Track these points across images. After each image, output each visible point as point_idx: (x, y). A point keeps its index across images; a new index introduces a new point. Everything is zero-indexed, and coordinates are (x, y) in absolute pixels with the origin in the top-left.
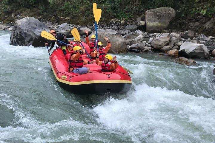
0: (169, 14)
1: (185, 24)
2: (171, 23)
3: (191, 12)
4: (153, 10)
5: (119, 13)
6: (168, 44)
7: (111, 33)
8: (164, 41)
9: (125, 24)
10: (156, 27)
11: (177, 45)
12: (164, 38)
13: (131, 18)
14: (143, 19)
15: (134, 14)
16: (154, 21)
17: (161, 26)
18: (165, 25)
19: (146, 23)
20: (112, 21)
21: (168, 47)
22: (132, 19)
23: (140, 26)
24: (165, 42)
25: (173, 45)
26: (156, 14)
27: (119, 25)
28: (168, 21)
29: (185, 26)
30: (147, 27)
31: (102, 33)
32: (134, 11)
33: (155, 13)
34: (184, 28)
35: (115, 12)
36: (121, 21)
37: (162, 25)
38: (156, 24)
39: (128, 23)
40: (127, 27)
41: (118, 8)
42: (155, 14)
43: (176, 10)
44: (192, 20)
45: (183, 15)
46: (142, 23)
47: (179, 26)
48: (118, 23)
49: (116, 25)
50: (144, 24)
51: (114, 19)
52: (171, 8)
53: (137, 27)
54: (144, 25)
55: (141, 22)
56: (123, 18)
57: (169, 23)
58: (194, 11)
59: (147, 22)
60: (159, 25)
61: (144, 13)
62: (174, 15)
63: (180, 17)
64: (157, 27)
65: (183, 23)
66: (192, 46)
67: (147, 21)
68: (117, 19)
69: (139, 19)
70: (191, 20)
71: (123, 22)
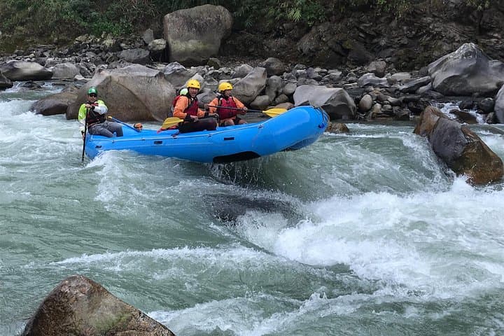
0: (218, 19)
1: (255, 43)
2: (224, 41)
3: (266, 16)
4: (181, 12)
5: (93, 20)
6: (263, 93)
7: (144, 74)
8: (256, 86)
9: (117, 48)
10: (194, 52)
11: (282, 93)
13: (128, 33)
14: (159, 35)
15: (135, 22)
16: (188, 39)
17: (205, 50)
18: (214, 48)
19: (167, 44)
20: (80, 42)
22: (130, 36)
23: (154, 52)
24: (260, 87)
26: (189, 23)
27: (101, 51)
28: (218, 38)
29: (257, 47)
30: (172, 53)
32: (133, 15)
33: (187, 19)
34: (253, 52)
35: (84, 19)
36: (102, 40)
37: (207, 46)
38: (192, 45)
39: (123, 45)
40: (123, 53)
41: (90, 7)
42: (187, 22)
43: (231, 11)
44: (270, 32)
45: (248, 23)
46: (160, 43)
47: (242, 48)
48: (98, 45)
49: (93, 51)
50: (165, 47)
51: (84, 37)
52: (220, 8)
53: (148, 53)
54: (164, 50)
55: (156, 41)
56: (107, 34)
57: (220, 41)
58: (272, 12)
59: (170, 42)
60: (201, 47)
61: (162, 21)
62: (230, 22)
63: (243, 27)
64: (197, 53)
65: (251, 40)
67: (170, 40)
68: (93, 36)
69: (147, 35)
70: (267, 34)
71: (109, 42)
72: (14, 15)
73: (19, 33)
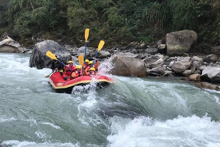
0: (191, 37)
1: (208, 47)
2: (192, 46)
3: (214, 36)
4: (173, 33)
5: (138, 36)
6: (189, 69)
7: (130, 56)
8: (185, 65)
9: (145, 47)
10: (177, 50)
11: (199, 69)
12: (186, 62)
13: (151, 41)
14: (164, 42)
15: (154, 37)
16: (175, 44)
17: (183, 50)
18: (187, 49)
19: (166, 46)
20: (132, 44)
21: (190, 71)
22: (152, 43)
23: (160, 49)
24: (187, 66)
25: (195, 70)
26: (177, 37)
27: (139, 49)
28: (189, 44)
29: (208, 49)
30: (168, 51)
31: (121, 56)
32: (154, 34)
33: (176, 36)
34: (206, 51)
35: (135, 35)
36: (140, 44)
37: (184, 48)
38: (177, 47)
39: (148, 46)
40: (147, 50)
41: (138, 31)
42: (176, 37)
43: (198, 32)
44: (215, 43)
45: (205, 38)
46: (163, 46)
47: (201, 49)
48: (138, 46)
49: (135, 48)
50: (165, 47)
51: (134, 43)
52: (192, 31)
53: (157, 50)
54: (164, 49)
55: (161, 45)
56: (142, 41)
57: (190, 46)
58: (216, 34)
59: (167, 46)
60: (181, 48)
61: (165, 36)
62: (196, 38)
63: (202, 40)
64: (178, 50)
65: (206, 46)
66: (215, 71)
67: (167, 45)
68: (137, 42)
69: (159, 42)
70: (213, 44)
71: (142, 45)
72: (109, 33)
73: (110, 40)
